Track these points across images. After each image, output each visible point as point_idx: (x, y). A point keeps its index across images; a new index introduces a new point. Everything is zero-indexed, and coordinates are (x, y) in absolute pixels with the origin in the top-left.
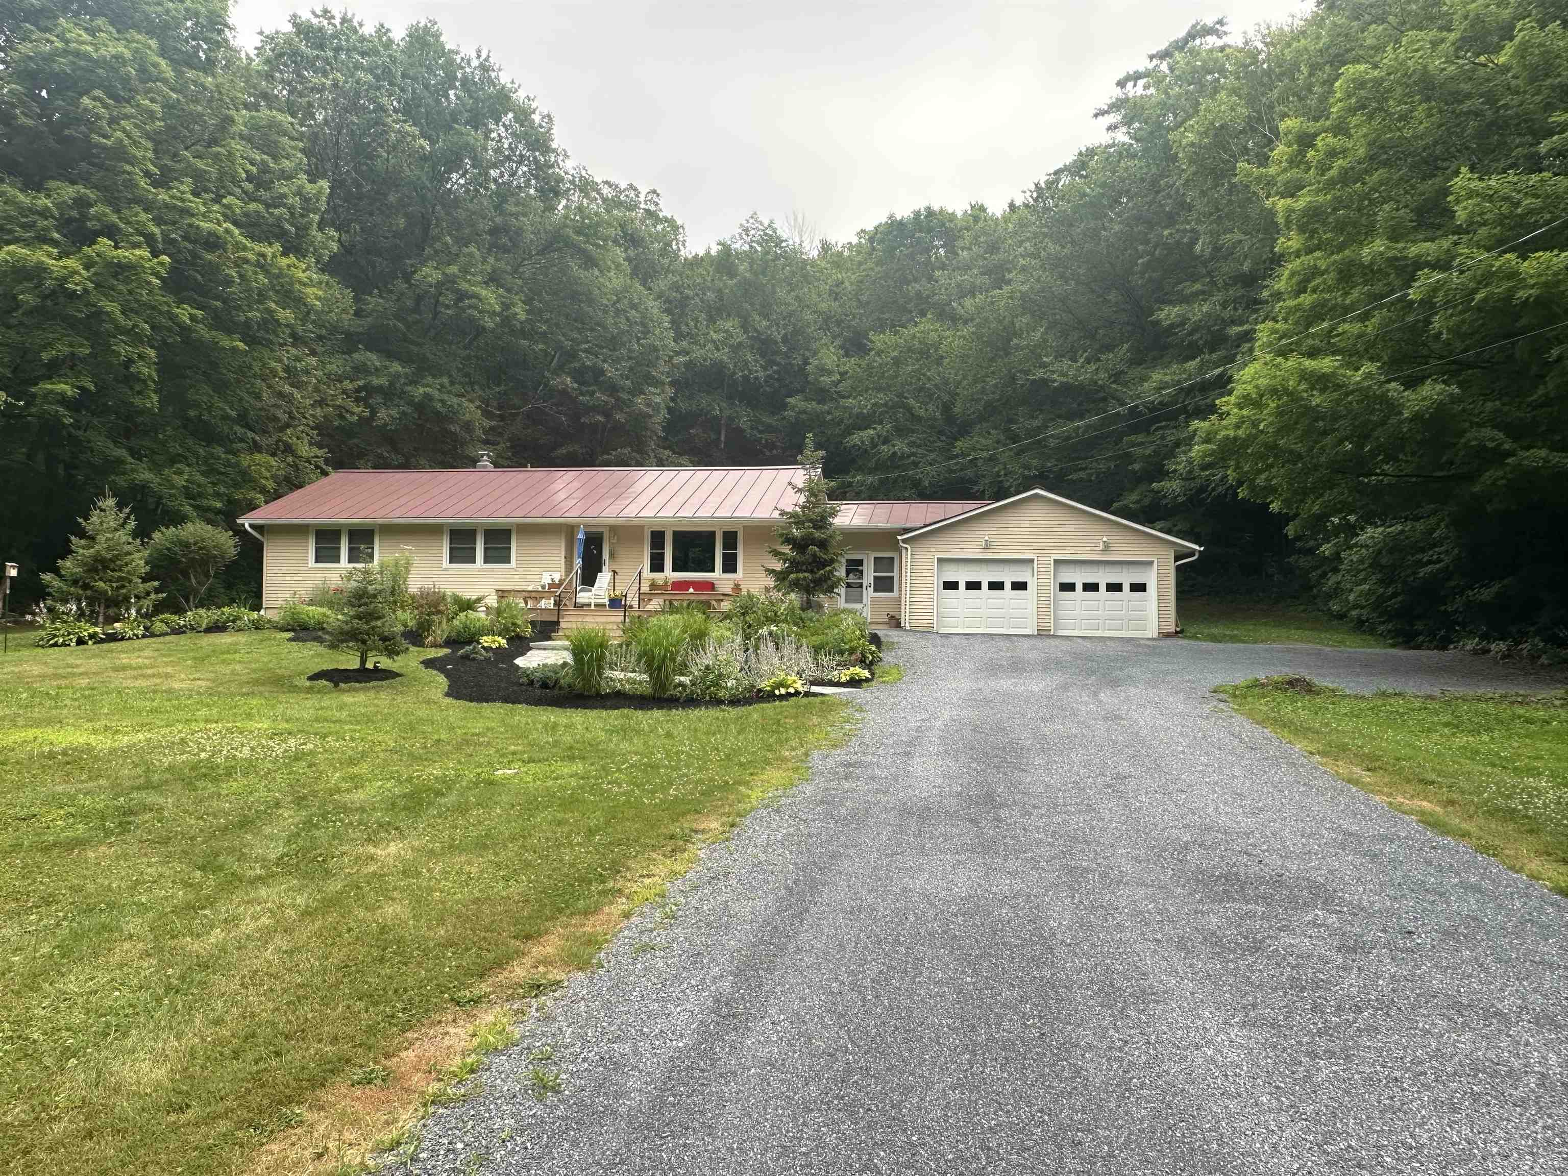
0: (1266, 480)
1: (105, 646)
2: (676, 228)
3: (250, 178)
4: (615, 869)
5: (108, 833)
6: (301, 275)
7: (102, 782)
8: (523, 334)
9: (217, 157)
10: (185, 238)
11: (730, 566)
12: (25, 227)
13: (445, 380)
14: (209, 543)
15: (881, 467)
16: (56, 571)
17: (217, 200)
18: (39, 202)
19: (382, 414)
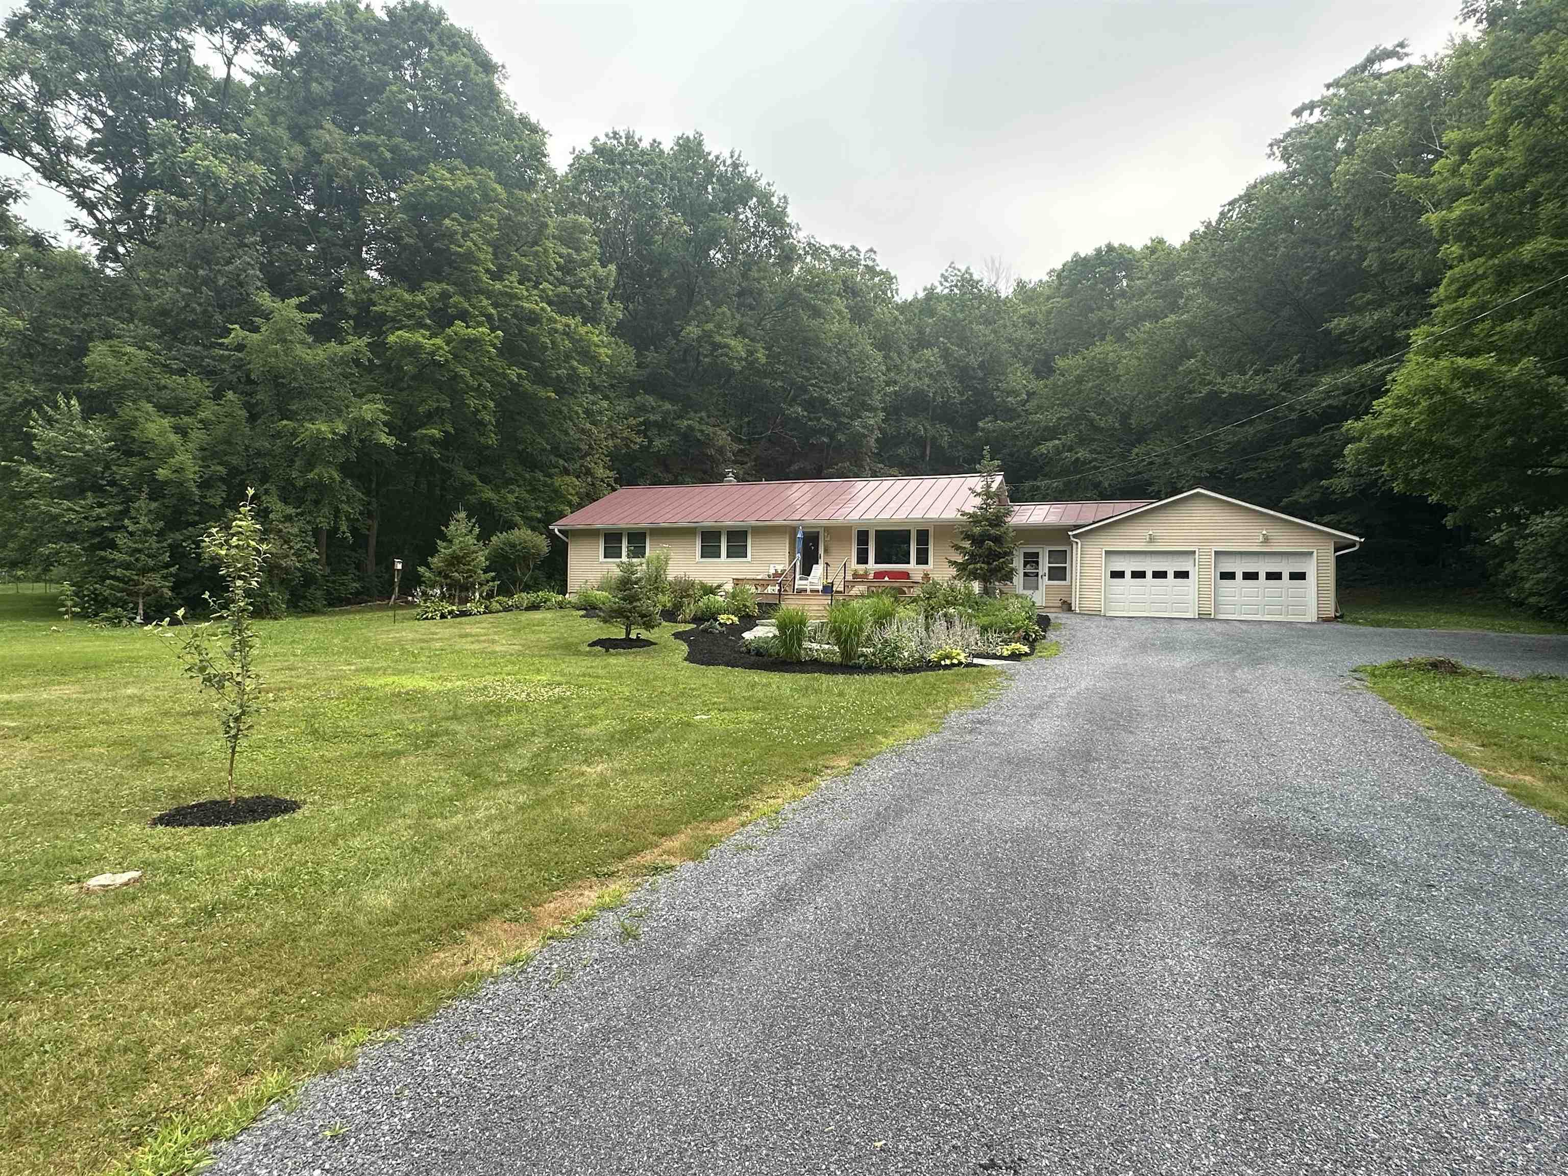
0: (1420, 473)
1: (458, 619)
2: (890, 279)
3: (559, 268)
4: (749, 791)
5: (417, 747)
6: (596, 339)
7: (426, 713)
8: (766, 375)
9: (536, 254)
10: (514, 316)
11: (922, 559)
12: (409, 317)
13: (703, 414)
14: (530, 545)
15: (1065, 472)
16: (428, 566)
17: (536, 287)
18: (417, 298)
19: (657, 443)
